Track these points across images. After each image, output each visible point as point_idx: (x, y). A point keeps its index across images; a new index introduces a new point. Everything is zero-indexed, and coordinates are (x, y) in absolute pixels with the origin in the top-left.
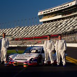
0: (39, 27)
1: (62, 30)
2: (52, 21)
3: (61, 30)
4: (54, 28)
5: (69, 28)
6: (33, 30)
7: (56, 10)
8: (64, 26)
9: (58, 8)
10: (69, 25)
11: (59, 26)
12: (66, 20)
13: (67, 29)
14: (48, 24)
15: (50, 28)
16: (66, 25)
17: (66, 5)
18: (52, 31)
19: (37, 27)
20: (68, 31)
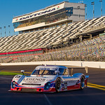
0: (14, 39)
3: (44, 42)
4: (35, 40)
6: (6, 44)
7: (37, 16)
8: (48, 37)
10: (55, 35)
11: (42, 38)
12: (51, 29)
13: (53, 41)
15: (29, 40)
16: (51, 36)
17: (51, 9)
18: (32, 44)
19: (11, 39)
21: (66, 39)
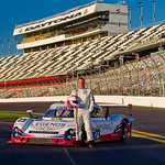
0: (16, 60)
1: (67, 66)
2: (44, 47)
3: (63, 66)
4: (49, 62)
5: (81, 63)
7: (53, 24)
8: (70, 58)
9: (56, 20)
10: (80, 55)
11: (61, 59)
12: (74, 46)
13: (77, 63)
14: (36, 54)
15: (40, 63)
16: (75, 56)
17: (75, 13)
18: (45, 69)
19: (12, 61)
20: (81, 68)
21: (97, 61)
